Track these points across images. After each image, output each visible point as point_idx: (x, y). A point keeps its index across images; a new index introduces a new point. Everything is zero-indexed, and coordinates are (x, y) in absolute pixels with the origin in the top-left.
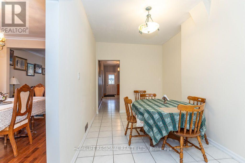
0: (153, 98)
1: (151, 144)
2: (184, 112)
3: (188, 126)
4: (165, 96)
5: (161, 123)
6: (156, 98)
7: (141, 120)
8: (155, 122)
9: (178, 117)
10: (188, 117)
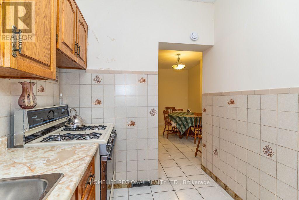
0: (181, 111)
1: (180, 137)
2: (197, 116)
3: (199, 123)
4: (189, 109)
5: (185, 122)
6: (183, 111)
7: (175, 122)
8: (182, 122)
9: (194, 119)
10: (199, 119)
